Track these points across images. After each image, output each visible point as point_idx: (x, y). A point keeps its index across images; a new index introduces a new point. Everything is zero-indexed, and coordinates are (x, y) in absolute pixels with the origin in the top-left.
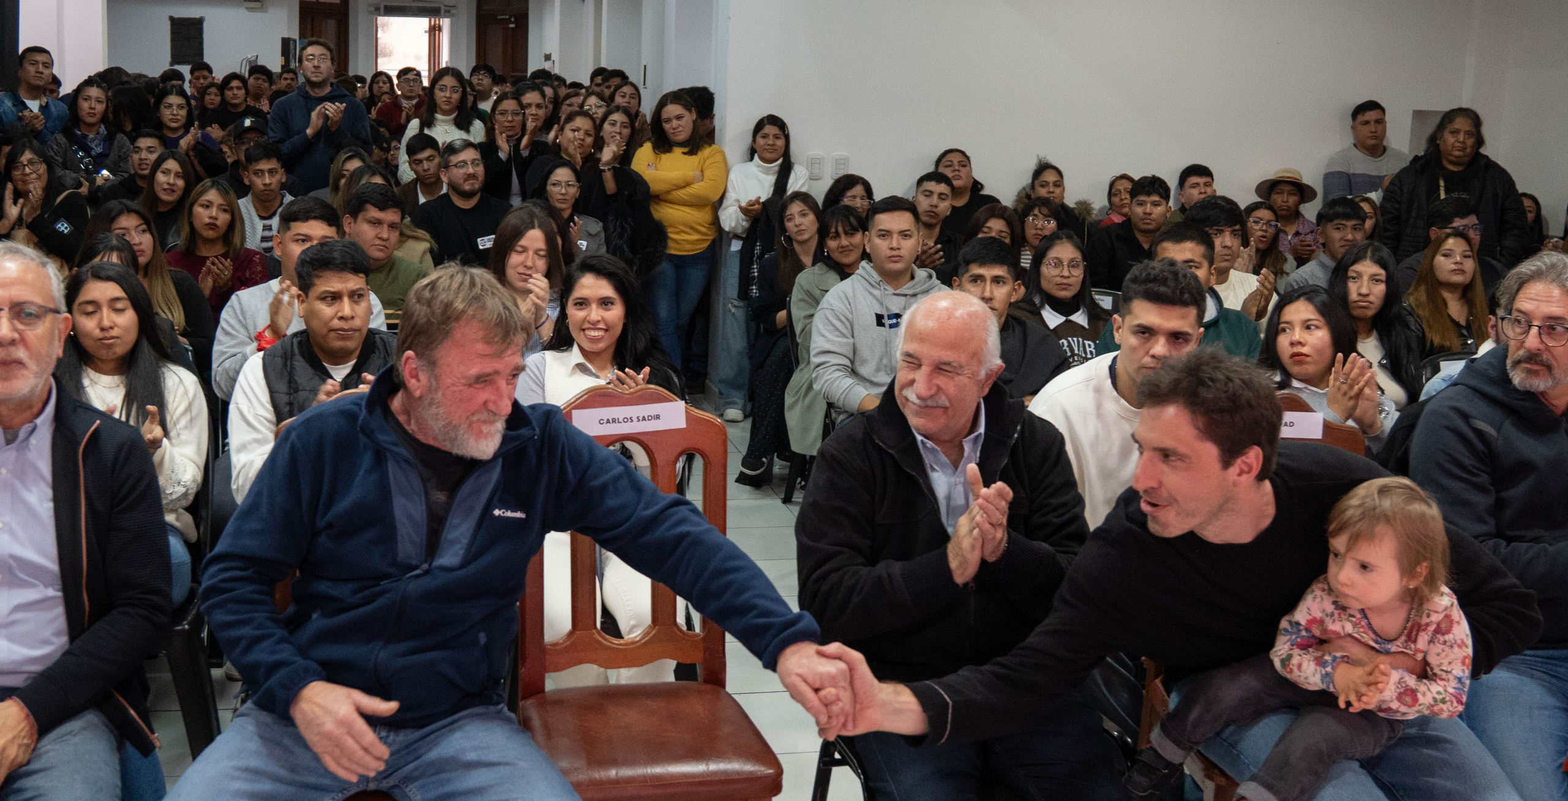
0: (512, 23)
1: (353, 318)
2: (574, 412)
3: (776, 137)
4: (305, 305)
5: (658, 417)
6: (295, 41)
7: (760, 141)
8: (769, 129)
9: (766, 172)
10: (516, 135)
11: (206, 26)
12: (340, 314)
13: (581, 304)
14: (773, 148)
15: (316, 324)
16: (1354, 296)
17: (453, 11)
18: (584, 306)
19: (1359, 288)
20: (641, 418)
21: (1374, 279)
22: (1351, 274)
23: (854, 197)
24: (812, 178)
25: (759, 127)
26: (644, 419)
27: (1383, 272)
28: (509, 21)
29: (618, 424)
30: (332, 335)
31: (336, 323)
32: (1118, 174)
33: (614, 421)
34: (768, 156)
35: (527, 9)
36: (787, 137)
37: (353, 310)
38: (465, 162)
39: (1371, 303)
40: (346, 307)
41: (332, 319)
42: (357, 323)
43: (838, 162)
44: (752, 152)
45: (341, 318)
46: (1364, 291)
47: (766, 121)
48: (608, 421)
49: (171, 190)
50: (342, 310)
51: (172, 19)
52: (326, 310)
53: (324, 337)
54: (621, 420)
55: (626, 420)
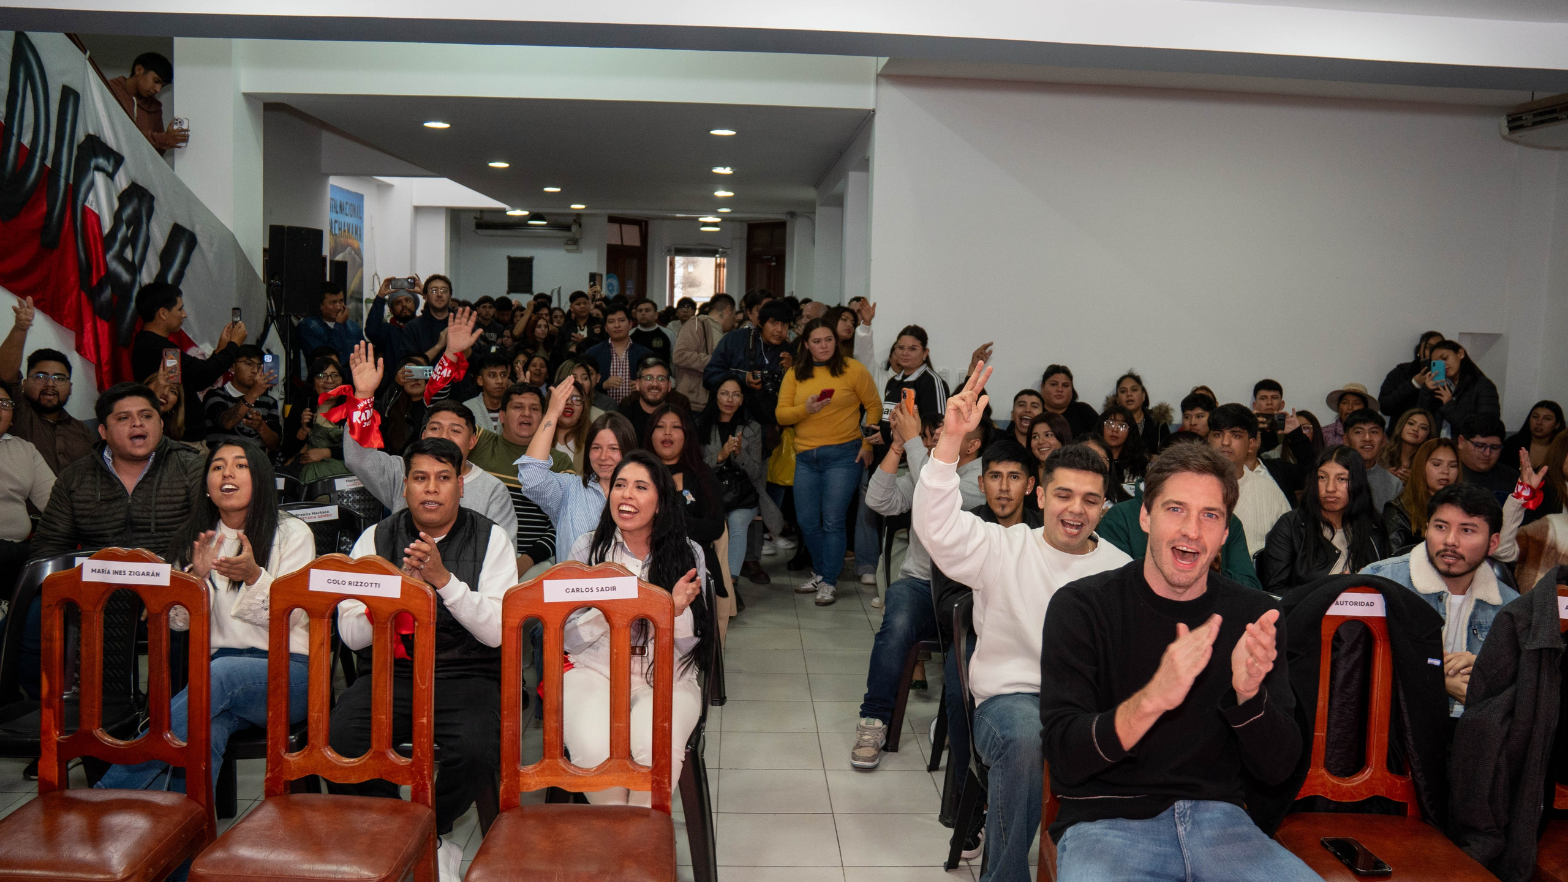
0: (773, 262)
1: (437, 493)
2: (544, 581)
5: (614, 588)
6: (601, 276)
11: (535, 263)
12: (426, 490)
16: (1323, 493)
17: (729, 252)
19: (1327, 485)
20: (600, 589)
21: (1339, 477)
22: (1320, 474)
26: (602, 589)
27: (1347, 472)
28: (770, 260)
29: (581, 593)
30: (421, 507)
32: (1199, 386)
33: (578, 590)
35: (784, 251)
37: (437, 487)
38: (651, 376)
39: (1338, 498)
41: (421, 494)
42: (442, 498)
45: (427, 493)
46: (1330, 489)
48: (573, 591)
51: (509, 258)
52: (418, 487)
53: (416, 509)
54: (583, 590)
55: (587, 590)
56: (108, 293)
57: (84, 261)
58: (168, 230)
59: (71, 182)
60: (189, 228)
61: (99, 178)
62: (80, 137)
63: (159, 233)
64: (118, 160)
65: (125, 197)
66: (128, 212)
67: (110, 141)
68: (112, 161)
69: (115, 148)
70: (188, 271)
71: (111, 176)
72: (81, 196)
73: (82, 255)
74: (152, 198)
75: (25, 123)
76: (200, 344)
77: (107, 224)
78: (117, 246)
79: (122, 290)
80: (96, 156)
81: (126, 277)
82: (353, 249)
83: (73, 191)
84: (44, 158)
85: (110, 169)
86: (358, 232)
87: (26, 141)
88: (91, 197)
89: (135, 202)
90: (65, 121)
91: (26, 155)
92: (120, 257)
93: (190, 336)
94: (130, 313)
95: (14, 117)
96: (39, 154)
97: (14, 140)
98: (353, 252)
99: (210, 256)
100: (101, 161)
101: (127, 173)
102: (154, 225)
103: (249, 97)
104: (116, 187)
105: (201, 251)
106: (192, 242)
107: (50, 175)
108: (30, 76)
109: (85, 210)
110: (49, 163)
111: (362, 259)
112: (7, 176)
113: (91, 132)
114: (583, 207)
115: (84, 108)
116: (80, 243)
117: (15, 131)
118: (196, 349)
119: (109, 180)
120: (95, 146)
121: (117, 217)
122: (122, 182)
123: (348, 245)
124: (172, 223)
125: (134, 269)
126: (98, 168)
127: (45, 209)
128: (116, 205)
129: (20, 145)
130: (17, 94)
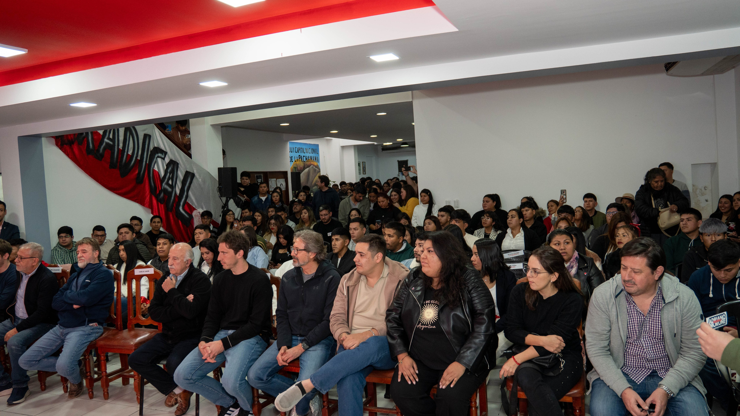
3: (425, 196)
8: (422, 194)
14: (424, 200)
36: (430, 196)
51: (398, 161)
56: (162, 195)
57: (153, 186)
58: (184, 173)
59: (148, 163)
60: (192, 172)
61: (159, 160)
62: (151, 148)
63: (181, 175)
64: (165, 153)
65: (168, 165)
66: (170, 169)
67: (162, 147)
68: (164, 154)
69: (164, 150)
70: (192, 185)
71: (164, 159)
72: (152, 166)
73: (153, 184)
74: (178, 164)
75: (130, 148)
76: (198, 209)
77: (162, 174)
78: (166, 180)
79: (168, 194)
80: (158, 153)
81: (170, 189)
82: (314, 165)
83: (149, 166)
84: (137, 157)
85: (163, 157)
86: (317, 159)
87: (130, 153)
88: (156, 166)
89: (172, 166)
90: (145, 145)
91: (130, 157)
92: (167, 184)
93: (194, 207)
94: (172, 200)
95: (125, 147)
96: (135, 156)
97: (126, 153)
98: (314, 167)
99: (200, 180)
100: (160, 155)
101: (169, 157)
102: (179, 173)
103: (213, 126)
104: (165, 162)
105: (197, 178)
106: (193, 175)
107: (139, 162)
108: (131, 133)
109: (154, 170)
110: (139, 158)
111: (320, 169)
112: (123, 164)
113: (156, 146)
114: (401, 140)
115: (153, 138)
116: (152, 181)
117: (126, 151)
118: (197, 211)
119: (163, 160)
120: (157, 150)
121: (166, 172)
122: (167, 160)
123: (311, 165)
124: (185, 171)
125: (172, 187)
126: (158, 157)
127: (137, 172)
128: (165, 167)
129: (128, 154)
130: (126, 140)
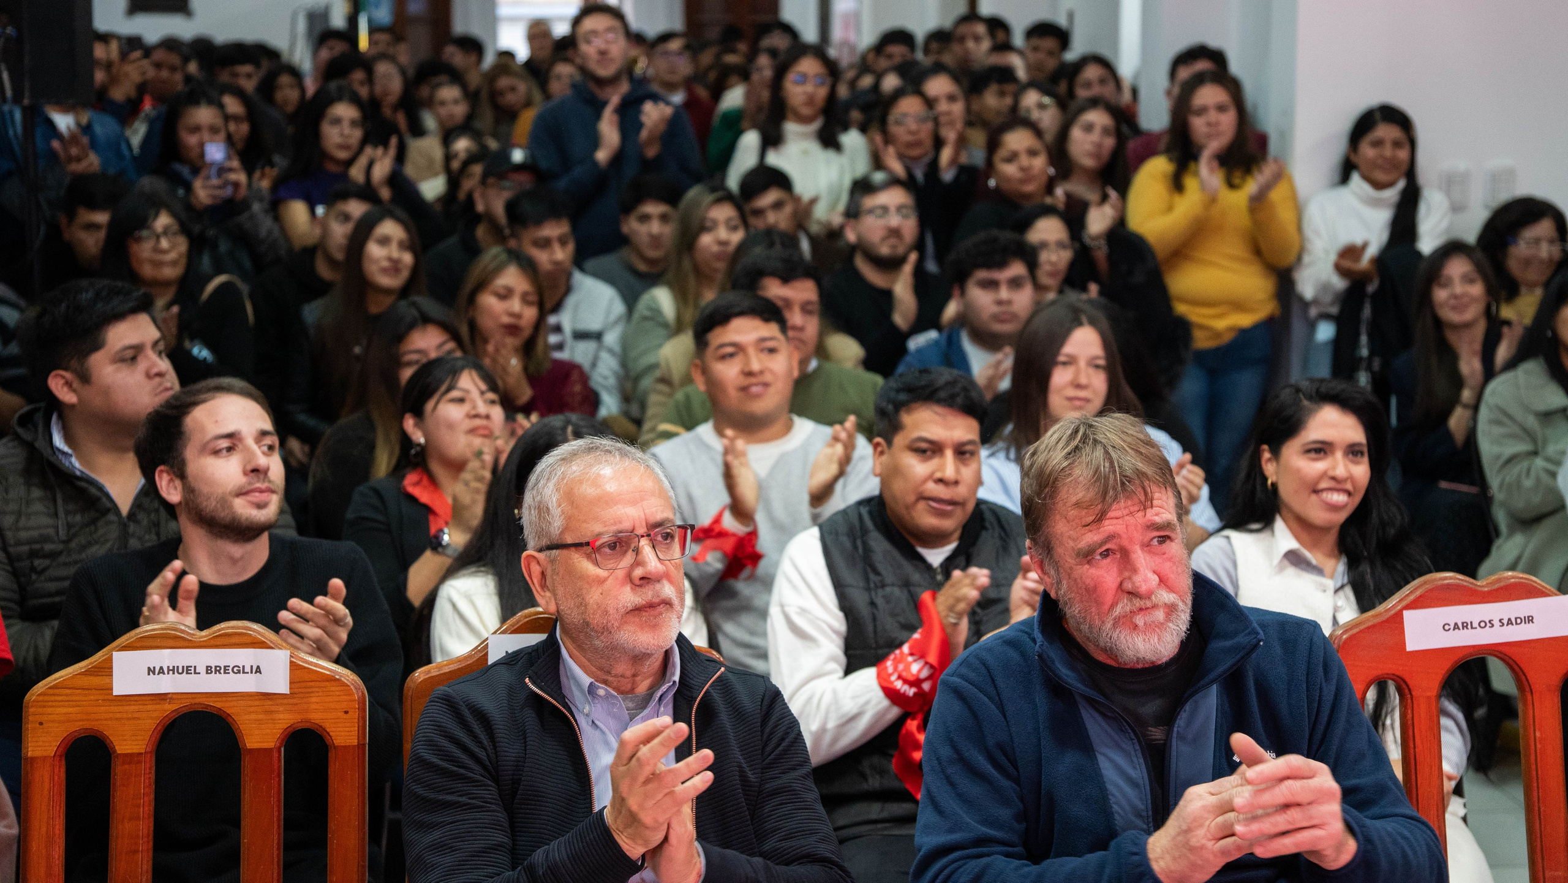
1: (956, 483)
2: (1406, 613)
3: (1397, 144)
4: (884, 458)
5: (1530, 619)
7: (1367, 151)
8: (1386, 132)
9: (1375, 203)
10: (926, 154)
12: (938, 475)
13: (1318, 451)
14: (1392, 165)
15: (898, 487)
18: (1322, 454)
20: (1505, 622)
23: (1537, 241)
24: (1456, 208)
25: (1363, 126)
26: (1510, 622)
29: (1470, 631)
30: (921, 505)
31: (932, 488)
33: (1465, 626)
34: (1380, 176)
36: (1412, 143)
37: (957, 471)
38: (885, 209)
40: (948, 465)
41: (925, 481)
42: (961, 491)
43: (1495, 178)
44: (1347, 170)
45: (940, 481)
47: (1378, 116)
48: (1456, 627)
49: (395, 267)
50: (942, 468)
52: (918, 468)
53: (909, 507)
54: (1475, 625)
55: (1483, 624)
